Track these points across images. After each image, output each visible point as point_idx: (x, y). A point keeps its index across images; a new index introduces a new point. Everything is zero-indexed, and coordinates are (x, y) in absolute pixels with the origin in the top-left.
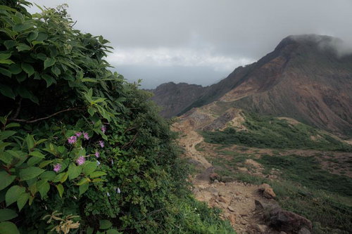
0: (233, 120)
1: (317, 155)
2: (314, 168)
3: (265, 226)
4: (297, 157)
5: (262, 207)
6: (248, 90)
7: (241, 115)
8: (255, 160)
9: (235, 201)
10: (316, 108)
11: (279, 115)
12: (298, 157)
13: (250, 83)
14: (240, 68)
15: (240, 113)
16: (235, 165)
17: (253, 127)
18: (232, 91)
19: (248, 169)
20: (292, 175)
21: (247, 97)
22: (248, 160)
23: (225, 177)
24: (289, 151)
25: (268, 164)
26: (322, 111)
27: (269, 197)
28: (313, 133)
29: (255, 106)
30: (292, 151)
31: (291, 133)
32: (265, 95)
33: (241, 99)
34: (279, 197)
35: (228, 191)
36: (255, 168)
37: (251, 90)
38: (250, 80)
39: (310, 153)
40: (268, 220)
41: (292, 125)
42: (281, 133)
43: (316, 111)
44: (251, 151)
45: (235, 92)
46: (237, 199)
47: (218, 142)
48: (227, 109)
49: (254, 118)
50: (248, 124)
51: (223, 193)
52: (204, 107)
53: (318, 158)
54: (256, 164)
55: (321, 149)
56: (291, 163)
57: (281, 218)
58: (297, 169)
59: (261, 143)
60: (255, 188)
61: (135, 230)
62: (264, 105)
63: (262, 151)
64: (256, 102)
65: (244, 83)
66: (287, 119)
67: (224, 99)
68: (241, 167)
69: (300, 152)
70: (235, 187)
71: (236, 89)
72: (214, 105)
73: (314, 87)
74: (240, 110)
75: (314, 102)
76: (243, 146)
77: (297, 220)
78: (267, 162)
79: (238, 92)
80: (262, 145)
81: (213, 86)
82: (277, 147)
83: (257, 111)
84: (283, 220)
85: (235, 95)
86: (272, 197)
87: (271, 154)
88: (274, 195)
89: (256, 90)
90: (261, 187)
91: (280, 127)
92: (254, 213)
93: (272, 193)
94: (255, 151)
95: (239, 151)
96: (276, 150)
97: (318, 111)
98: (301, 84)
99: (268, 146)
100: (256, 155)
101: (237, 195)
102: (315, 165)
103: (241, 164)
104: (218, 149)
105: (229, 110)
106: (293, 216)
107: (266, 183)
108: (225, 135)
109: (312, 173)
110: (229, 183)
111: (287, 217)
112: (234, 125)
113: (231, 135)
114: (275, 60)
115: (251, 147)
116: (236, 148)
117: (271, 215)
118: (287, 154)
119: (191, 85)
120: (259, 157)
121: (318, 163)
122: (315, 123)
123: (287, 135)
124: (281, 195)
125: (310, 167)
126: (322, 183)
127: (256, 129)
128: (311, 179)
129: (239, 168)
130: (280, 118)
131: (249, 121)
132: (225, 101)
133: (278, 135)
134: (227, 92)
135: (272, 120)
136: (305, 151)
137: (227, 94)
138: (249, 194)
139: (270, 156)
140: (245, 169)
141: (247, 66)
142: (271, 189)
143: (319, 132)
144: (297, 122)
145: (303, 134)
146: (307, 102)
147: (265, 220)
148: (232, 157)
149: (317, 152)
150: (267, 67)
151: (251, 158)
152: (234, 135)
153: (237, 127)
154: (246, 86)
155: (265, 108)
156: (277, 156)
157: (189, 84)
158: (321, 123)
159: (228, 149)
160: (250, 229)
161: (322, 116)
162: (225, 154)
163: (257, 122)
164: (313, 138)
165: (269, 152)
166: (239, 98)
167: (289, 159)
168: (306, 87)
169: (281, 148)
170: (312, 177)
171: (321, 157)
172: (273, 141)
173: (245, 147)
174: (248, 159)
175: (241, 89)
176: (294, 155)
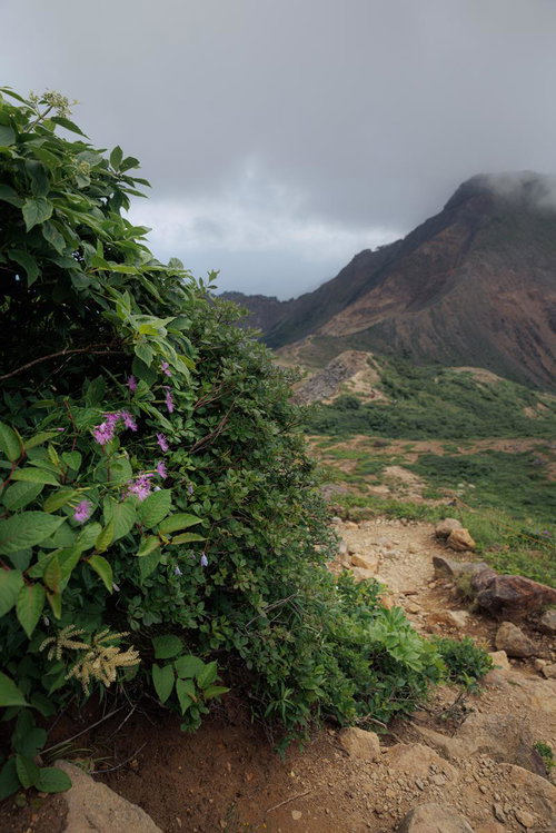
0: (354, 379)
1: (538, 448)
2: (531, 477)
3: (464, 614)
4: (496, 456)
5: (450, 572)
6: (386, 306)
7: (372, 366)
8: (405, 467)
9: (387, 563)
10: (535, 344)
11: (455, 364)
12: (498, 455)
13: (389, 289)
14: (366, 253)
15: (369, 362)
16: (360, 481)
17: (399, 391)
18: (349, 310)
19: (391, 490)
20: (486, 495)
21: (384, 323)
22: (388, 469)
23: (357, 509)
24: (480, 443)
25: (433, 474)
26: (547, 351)
27: (460, 549)
28: (530, 401)
29: (401, 343)
30: (484, 444)
31: (481, 401)
32: (424, 317)
33: (369, 329)
34: (482, 546)
35: (368, 541)
36: (405, 486)
37: (390, 306)
38: (390, 283)
39: (524, 445)
40: (469, 599)
41: (483, 384)
42: (459, 404)
43: (535, 352)
44: (395, 447)
45: (355, 313)
46: (390, 557)
47: (322, 431)
48: (338, 353)
49: (400, 371)
50: (387, 386)
51: (356, 547)
52: (284, 349)
53: (540, 454)
54: (407, 476)
55: (548, 435)
56: (484, 470)
57: (500, 592)
58: (497, 481)
59: (419, 427)
60: (426, 529)
61: (235, 652)
62: (421, 342)
63: (420, 446)
64: (404, 334)
65: (377, 290)
66: (472, 369)
67: (330, 330)
68: (374, 484)
69: (501, 445)
70: (383, 531)
71: (358, 305)
72: (309, 343)
73: (531, 296)
74: (369, 354)
75: (529, 328)
76: (378, 438)
77: (535, 596)
78: (433, 470)
79: (362, 311)
80: (420, 432)
81: (305, 298)
82: (454, 436)
83: (406, 355)
84: (506, 597)
85: (357, 319)
86: (467, 548)
87: (440, 453)
88: (472, 543)
89: (403, 306)
90: (442, 526)
91: (458, 390)
92: (432, 585)
93: (467, 538)
94: (406, 447)
95: (369, 450)
96: (452, 444)
97: (540, 351)
98: (502, 291)
99: (433, 433)
100: (408, 456)
101: (388, 548)
102: (533, 472)
103: (373, 478)
104: (322, 446)
105: (342, 356)
106: (526, 586)
107: (450, 517)
108: (336, 414)
109: (528, 490)
110: (368, 524)
111: (514, 589)
112: (355, 390)
113: (349, 412)
114: (445, 234)
115: (395, 438)
116: (363, 444)
117: (475, 588)
118: (474, 450)
119: (251, 297)
120: (413, 459)
121: (540, 466)
122: (533, 378)
123: (474, 408)
124: (486, 542)
125: (523, 477)
126: (549, 509)
127: (406, 397)
128: (526, 503)
129: (370, 487)
130: (458, 371)
131: (389, 379)
132: (334, 334)
133: (455, 410)
134: (336, 313)
135: (441, 373)
136: (513, 442)
137: (338, 317)
138: (415, 545)
139: (437, 458)
140: (382, 490)
141: (382, 249)
142: (465, 531)
143: (542, 398)
144: (495, 377)
145: (506, 403)
146: (517, 330)
147: (461, 599)
148: (354, 464)
149: (538, 443)
150: (426, 251)
151: (397, 463)
152: (357, 413)
153: (363, 395)
154: (379, 297)
155: (424, 347)
156: (453, 456)
157: (247, 294)
158: (546, 377)
159: (343, 444)
160: (431, 623)
161: (547, 363)
162: (336, 456)
163: (408, 381)
164: (528, 412)
165: (434, 447)
166: (366, 327)
167: (478, 462)
168: (514, 296)
169: (461, 437)
170: (528, 499)
171: (546, 454)
172: (444, 423)
173: (382, 440)
174: (388, 465)
175: (368, 304)
176: (489, 452)
